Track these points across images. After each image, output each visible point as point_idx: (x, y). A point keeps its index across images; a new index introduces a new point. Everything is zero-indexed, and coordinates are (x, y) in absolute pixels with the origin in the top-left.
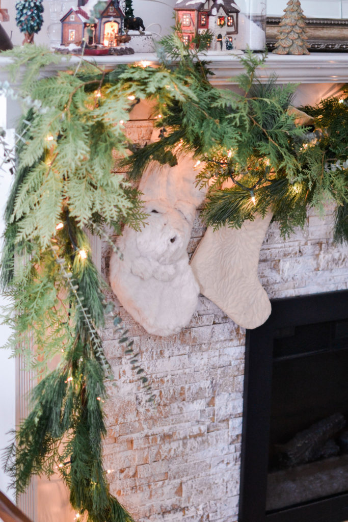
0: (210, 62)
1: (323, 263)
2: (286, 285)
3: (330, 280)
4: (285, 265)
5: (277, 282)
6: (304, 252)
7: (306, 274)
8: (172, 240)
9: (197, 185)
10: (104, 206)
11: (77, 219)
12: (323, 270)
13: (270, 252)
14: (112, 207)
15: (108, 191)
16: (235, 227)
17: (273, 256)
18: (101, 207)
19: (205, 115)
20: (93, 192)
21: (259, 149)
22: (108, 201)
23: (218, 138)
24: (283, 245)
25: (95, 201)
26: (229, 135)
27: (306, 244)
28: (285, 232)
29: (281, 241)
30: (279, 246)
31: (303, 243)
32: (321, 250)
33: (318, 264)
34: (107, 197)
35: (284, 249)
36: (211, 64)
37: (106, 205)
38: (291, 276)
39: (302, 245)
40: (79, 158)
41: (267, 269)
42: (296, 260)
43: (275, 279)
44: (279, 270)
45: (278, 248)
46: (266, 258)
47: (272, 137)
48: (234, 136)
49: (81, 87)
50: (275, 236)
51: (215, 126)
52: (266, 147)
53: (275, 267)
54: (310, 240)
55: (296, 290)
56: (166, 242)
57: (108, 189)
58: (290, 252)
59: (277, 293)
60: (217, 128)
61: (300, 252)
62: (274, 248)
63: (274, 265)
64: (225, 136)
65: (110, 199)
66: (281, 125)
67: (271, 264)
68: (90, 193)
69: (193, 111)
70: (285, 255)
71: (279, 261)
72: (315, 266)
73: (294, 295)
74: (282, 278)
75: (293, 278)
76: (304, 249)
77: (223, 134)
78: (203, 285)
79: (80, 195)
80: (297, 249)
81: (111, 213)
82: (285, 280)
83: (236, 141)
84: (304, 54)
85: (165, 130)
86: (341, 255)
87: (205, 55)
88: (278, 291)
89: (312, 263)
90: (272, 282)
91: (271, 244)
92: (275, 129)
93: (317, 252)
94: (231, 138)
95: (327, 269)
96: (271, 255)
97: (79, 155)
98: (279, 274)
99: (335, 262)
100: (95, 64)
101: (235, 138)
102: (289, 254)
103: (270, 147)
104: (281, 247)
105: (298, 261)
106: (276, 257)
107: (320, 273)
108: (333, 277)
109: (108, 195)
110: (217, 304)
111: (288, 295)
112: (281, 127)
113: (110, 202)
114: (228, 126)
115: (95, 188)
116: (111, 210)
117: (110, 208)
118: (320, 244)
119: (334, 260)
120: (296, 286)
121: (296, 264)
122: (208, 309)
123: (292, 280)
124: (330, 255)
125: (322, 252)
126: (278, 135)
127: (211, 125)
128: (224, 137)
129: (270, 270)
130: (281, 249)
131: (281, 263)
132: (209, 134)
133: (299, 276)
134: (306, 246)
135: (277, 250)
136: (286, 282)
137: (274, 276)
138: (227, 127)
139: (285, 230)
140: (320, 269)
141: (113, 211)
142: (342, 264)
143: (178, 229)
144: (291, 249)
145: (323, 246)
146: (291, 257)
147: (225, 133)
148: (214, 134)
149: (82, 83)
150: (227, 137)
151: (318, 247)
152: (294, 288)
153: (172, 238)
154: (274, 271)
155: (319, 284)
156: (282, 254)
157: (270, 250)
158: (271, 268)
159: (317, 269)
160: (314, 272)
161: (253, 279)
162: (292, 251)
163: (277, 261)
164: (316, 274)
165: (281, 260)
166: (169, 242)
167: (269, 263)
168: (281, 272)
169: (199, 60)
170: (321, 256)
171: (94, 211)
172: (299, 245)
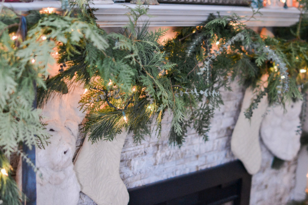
0: (97, 9)
1: (159, 160)
2: (136, 178)
3: (163, 171)
4: (135, 163)
5: (130, 176)
6: (147, 152)
7: (148, 168)
8: (65, 153)
9: (82, 108)
10: (26, 135)
11: (5, 148)
12: (159, 164)
13: (126, 154)
14: (32, 136)
15: (28, 123)
16: (108, 140)
17: (128, 157)
18: (23, 136)
19: (104, 54)
20: (16, 123)
21: (142, 81)
22: (28, 131)
23: (116, 73)
24: (134, 148)
25: (18, 131)
26: (124, 71)
27: (149, 146)
28: (137, 139)
29: (132, 146)
30: (131, 149)
31: (147, 145)
32: (158, 149)
33: (156, 161)
34: (28, 128)
35: (134, 151)
36: (97, 11)
37: (27, 134)
38: (139, 171)
39: (147, 147)
40: (9, 93)
41: (123, 167)
42: (142, 159)
43: (128, 174)
44: (131, 167)
45: (131, 151)
46: (123, 159)
47: (148, 71)
48: (128, 72)
49: (5, 29)
50: (129, 142)
51: (113, 64)
52: (145, 80)
53: (128, 166)
54: (151, 143)
55: (142, 180)
56: (61, 155)
57: (29, 121)
58: (138, 152)
59: (130, 184)
60: (114, 65)
61: (145, 152)
62: (129, 151)
63: (128, 163)
64: (121, 71)
65: (30, 130)
66: (154, 61)
67: (126, 163)
68: (14, 124)
69: (94, 50)
70: (135, 156)
71: (131, 160)
72: (154, 162)
73: (141, 185)
74: (133, 173)
75: (140, 172)
76: (147, 150)
77: (119, 70)
78: (83, 184)
79: (6, 127)
80: (143, 151)
81: (32, 141)
82: (135, 174)
83: (130, 76)
84: (156, 5)
85: (65, 66)
86: (170, 152)
87: (93, 4)
88: (130, 183)
89: (152, 160)
90: (126, 177)
91: (127, 148)
92: (150, 65)
93: (155, 152)
94: (126, 74)
95: (162, 163)
96: (126, 156)
97: (8, 89)
98: (131, 169)
99: (167, 158)
100: (12, 9)
101: (129, 74)
102: (138, 154)
103: (148, 79)
104: (133, 150)
105: (143, 159)
106: (129, 157)
107: (157, 167)
108: (165, 169)
109: (29, 126)
110: (92, 198)
111: (137, 185)
112: (154, 63)
113: (30, 132)
114: (123, 63)
115: (18, 119)
116: (32, 139)
117: (31, 137)
118: (158, 145)
119: (166, 156)
120: (142, 177)
121: (142, 162)
122: (84, 201)
123: (139, 174)
124: (164, 153)
125: (159, 151)
126: (153, 69)
127: (110, 63)
128: (119, 72)
129: (125, 167)
130: (132, 152)
131: (133, 162)
132: (108, 70)
133: (143, 171)
134: (149, 148)
135: (130, 152)
136: (135, 175)
137: (128, 172)
138: (122, 65)
139: (137, 137)
140: (157, 164)
141: (34, 140)
142: (171, 159)
143: (69, 143)
144: (139, 150)
145: (160, 147)
146: (139, 157)
147: (120, 69)
148: (112, 70)
149: (7, 26)
150: (122, 72)
151: (156, 148)
152: (141, 179)
153: (66, 151)
154: (128, 168)
155: (156, 175)
156: (133, 155)
157: (126, 153)
158: (126, 166)
159: (155, 164)
160: (154, 166)
161: (116, 176)
162: (140, 152)
163: (130, 160)
164: (155, 168)
165: (133, 160)
166: (63, 154)
167: (124, 162)
168: (132, 169)
169: (89, 7)
170: (158, 154)
171: (19, 140)
172: (144, 148)
